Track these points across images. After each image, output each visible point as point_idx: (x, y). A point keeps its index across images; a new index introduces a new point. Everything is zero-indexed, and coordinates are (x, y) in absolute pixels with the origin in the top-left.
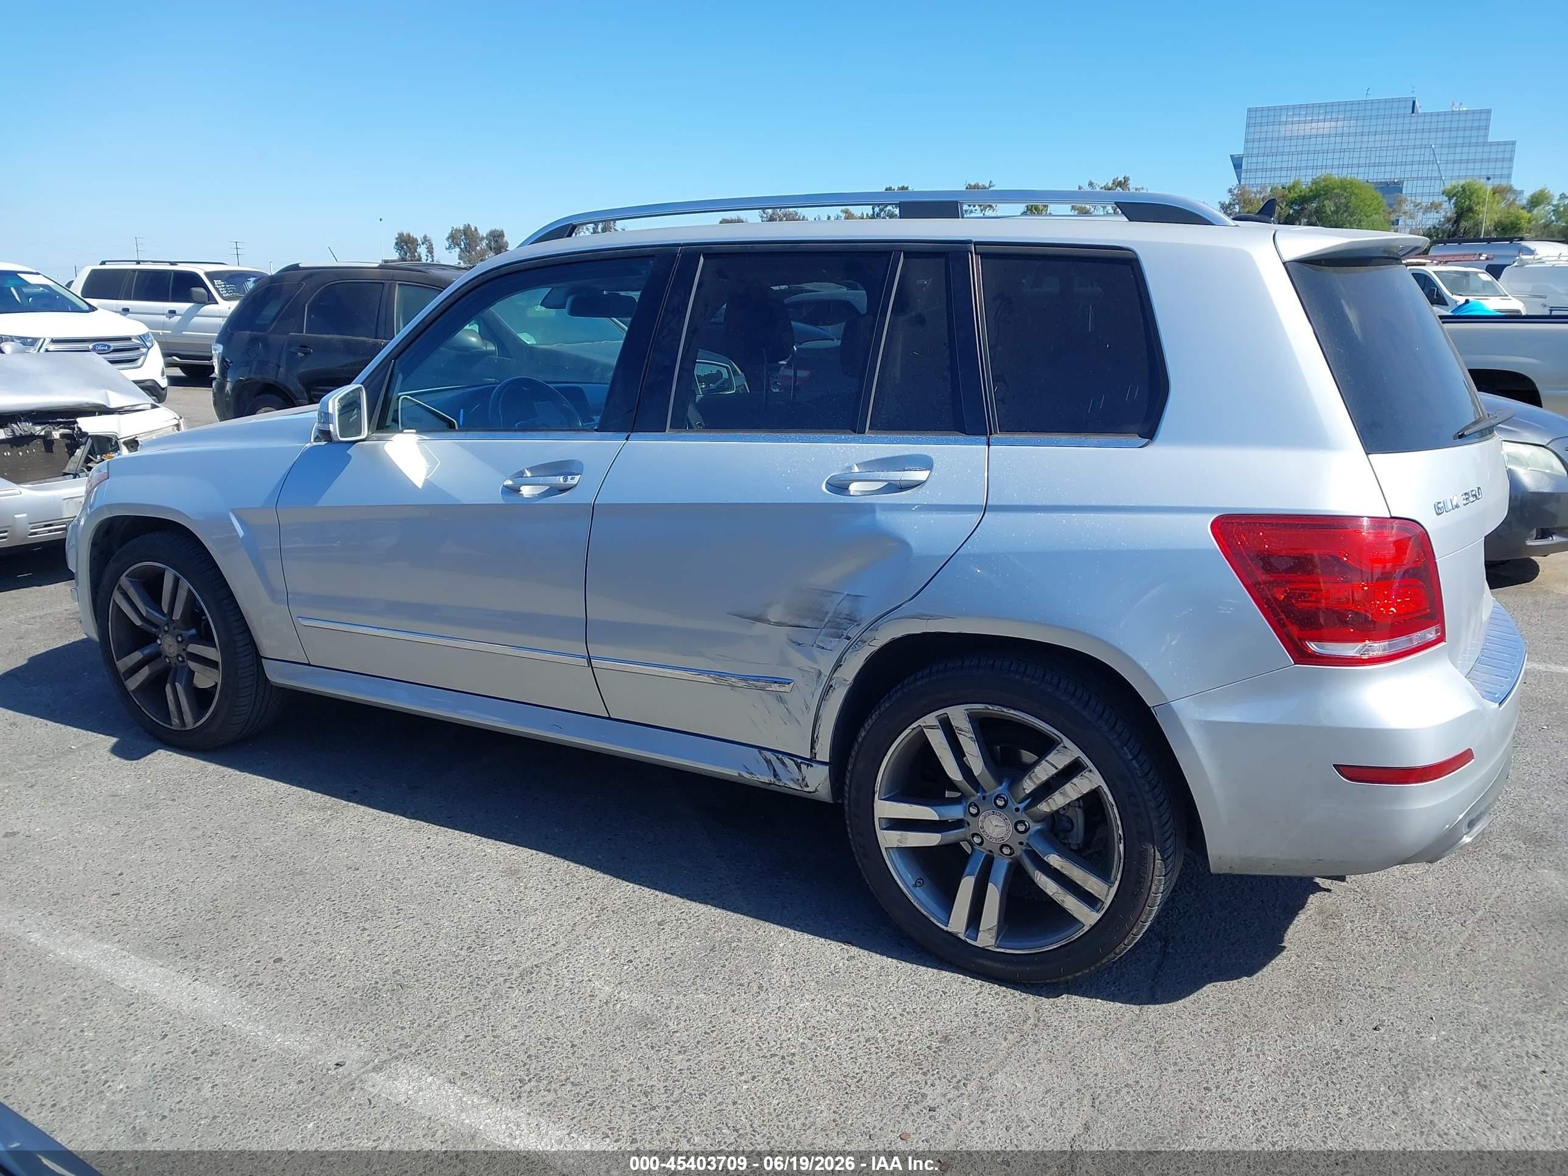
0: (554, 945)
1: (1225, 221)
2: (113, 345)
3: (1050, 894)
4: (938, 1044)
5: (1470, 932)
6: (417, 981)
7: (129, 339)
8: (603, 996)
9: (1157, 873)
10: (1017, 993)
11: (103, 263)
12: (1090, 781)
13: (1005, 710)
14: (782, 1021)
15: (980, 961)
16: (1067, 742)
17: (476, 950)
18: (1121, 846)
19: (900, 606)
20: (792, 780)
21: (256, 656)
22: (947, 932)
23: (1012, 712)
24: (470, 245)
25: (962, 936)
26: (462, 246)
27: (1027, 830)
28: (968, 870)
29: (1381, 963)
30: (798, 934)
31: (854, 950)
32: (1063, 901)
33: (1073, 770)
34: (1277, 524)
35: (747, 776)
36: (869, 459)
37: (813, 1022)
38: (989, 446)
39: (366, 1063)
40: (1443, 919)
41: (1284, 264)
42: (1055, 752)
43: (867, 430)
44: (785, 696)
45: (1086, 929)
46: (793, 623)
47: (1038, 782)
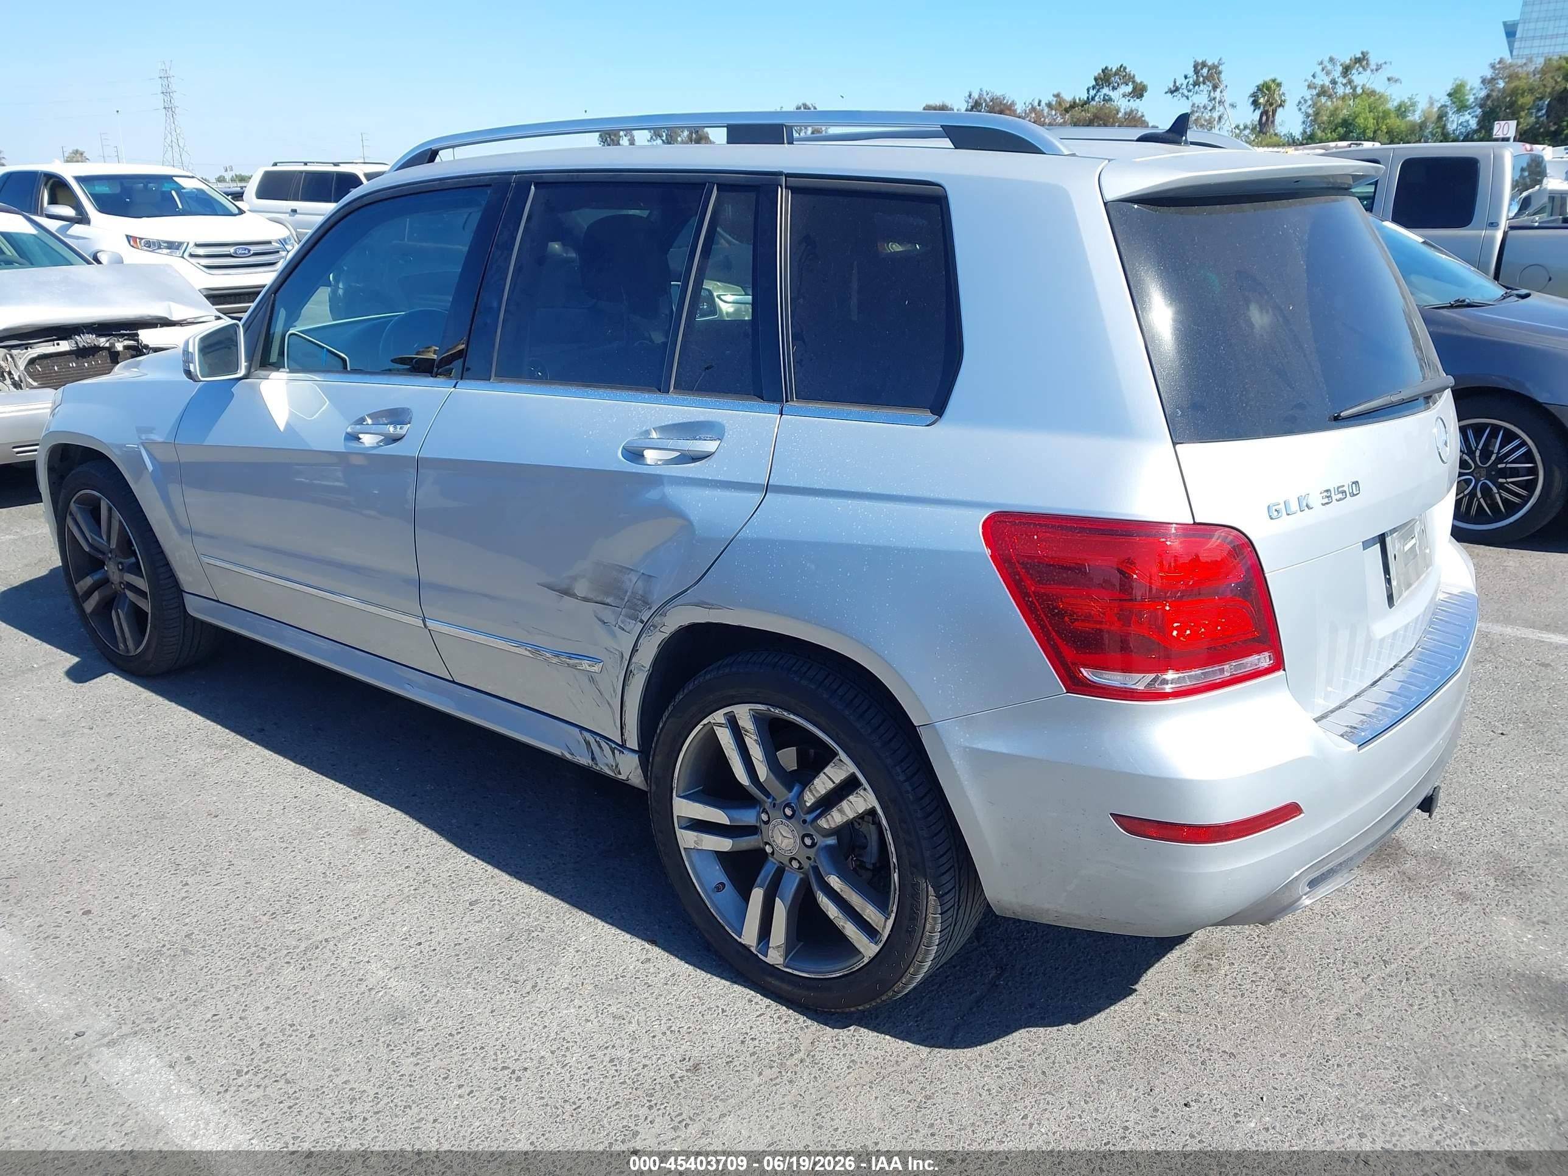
0: (355, 918)
1: (1060, 150)
2: (254, 249)
3: (832, 917)
4: (684, 1073)
5: (1368, 990)
6: (203, 947)
7: (269, 243)
8: (371, 981)
9: (931, 910)
10: (802, 1018)
11: (275, 164)
12: (865, 800)
13: (785, 714)
14: (535, 1028)
15: (769, 979)
16: (842, 755)
17: (278, 917)
18: (896, 876)
19: (686, 590)
20: (607, 765)
21: (178, 591)
22: (740, 943)
23: (792, 716)
24: (671, 137)
25: (753, 950)
26: (664, 138)
27: (813, 845)
28: (759, 880)
29: (1237, 1020)
30: (607, 926)
31: (655, 951)
32: (843, 927)
33: (849, 786)
34: (1053, 526)
35: (569, 756)
36: (666, 423)
37: (567, 1034)
38: (782, 415)
39: (105, 1036)
40: (1343, 970)
41: (1105, 204)
42: (832, 764)
43: (672, 389)
44: (597, 677)
45: (866, 960)
46: (599, 599)
47: (817, 795)
